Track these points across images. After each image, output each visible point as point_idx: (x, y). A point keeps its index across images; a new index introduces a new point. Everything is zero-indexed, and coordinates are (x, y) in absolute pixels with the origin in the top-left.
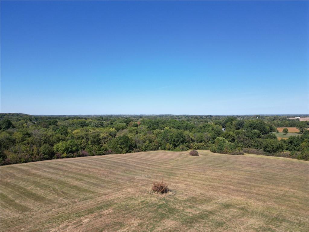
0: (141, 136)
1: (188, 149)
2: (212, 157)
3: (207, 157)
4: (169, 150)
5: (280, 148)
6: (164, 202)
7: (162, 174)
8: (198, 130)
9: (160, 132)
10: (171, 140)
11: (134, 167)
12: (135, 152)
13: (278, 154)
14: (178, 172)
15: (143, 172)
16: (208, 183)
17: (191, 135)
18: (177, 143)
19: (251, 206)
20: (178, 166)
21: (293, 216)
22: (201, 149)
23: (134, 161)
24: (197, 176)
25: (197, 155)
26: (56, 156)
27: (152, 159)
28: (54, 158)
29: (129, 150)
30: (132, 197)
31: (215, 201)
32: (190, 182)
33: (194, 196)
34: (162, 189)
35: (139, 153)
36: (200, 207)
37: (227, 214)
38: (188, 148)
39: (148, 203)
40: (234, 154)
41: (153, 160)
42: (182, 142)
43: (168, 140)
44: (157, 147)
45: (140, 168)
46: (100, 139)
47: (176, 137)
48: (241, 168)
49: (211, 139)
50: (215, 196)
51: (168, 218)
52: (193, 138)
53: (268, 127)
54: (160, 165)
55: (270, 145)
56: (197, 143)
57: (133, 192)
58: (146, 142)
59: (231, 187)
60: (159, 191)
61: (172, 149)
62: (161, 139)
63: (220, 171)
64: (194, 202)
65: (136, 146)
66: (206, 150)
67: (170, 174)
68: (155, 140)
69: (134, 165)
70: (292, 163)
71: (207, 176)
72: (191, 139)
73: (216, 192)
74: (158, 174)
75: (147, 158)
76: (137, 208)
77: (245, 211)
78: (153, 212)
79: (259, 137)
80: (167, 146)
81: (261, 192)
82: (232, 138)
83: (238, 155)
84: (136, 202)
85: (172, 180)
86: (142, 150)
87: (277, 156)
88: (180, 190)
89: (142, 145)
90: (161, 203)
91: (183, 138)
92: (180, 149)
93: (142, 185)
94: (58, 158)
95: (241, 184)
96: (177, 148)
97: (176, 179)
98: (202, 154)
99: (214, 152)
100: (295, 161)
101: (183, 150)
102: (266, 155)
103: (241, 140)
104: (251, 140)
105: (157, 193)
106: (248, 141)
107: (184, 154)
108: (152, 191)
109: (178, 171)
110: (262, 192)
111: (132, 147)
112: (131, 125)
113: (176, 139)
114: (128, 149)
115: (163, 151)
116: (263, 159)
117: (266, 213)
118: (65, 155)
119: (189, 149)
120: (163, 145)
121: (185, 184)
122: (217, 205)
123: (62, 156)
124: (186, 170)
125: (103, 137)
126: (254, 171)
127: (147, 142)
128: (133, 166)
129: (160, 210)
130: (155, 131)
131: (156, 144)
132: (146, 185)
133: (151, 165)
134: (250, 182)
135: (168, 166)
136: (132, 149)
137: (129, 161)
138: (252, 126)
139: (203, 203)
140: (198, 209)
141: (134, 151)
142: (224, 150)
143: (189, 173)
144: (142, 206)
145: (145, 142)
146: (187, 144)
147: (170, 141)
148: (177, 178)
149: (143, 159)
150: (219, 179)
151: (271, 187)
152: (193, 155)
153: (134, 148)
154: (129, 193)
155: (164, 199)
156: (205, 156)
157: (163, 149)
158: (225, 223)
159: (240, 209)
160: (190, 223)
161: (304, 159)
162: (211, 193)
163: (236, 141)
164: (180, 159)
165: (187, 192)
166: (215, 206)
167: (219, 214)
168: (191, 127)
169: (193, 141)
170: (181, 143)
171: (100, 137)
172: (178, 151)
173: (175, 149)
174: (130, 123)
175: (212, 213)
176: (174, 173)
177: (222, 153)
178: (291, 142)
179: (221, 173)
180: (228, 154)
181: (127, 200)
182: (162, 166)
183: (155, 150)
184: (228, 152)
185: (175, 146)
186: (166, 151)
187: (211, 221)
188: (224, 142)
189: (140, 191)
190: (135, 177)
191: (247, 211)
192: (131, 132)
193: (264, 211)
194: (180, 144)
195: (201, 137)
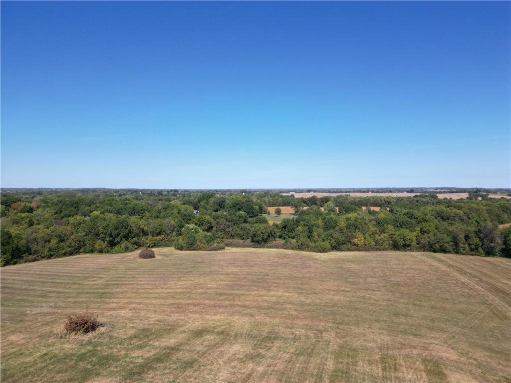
0: (41, 231)
1: (136, 249)
2: (177, 257)
3: (169, 258)
4: (101, 251)
5: (272, 235)
6: (89, 348)
7: (86, 298)
8: (154, 215)
9: (81, 221)
10: (105, 234)
11: (24, 291)
12: (26, 262)
13: (269, 245)
14: (117, 290)
15: (44, 299)
16: (170, 301)
17: (142, 223)
18: (116, 240)
19: (234, 326)
20: (119, 279)
21: (287, 330)
22: (160, 246)
23: (25, 279)
24: (151, 292)
25: (152, 256)
27: (66, 271)
29: (11, 260)
30: (20, 350)
31: (181, 329)
32: (139, 303)
33: (146, 327)
34: (87, 326)
35: (36, 262)
36: (156, 344)
37: (199, 345)
38: (136, 247)
39: (55, 356)
40: (211, 250)
41: (68, 275)
42: (126, 237)
43: (98, 235)
44: (76, 249)
45: (40, 292)
47: (115, 229)
48: (221, 270)
49: (176, 229)
50: (182, 320)
51: (98, 375)
52: (145, 228)
53: (257, 207)
54: (81, 282)
55: (259, 232)
56: (153, 236)
57: (23, 341)
58: (51, 241)
59: (207, 302)
60: (80, 330)
61: (106, 249)
62: (84, 234)
63: (189, 278)
64: (147, 336)
65: (28, 251)
66: (168, 246)
67: (103, 295)
68: (72, 237)
69: (25, 287)
70: (286, 256)
71: (169, 290)
72: (143, 230)
73: (182, 314)
74: (77, 299)
75: (54, 270)
76: (32, 369)
77: (226, 336)
78: (66, 370)
79: (245, 222)
80: (96, 246)
81: (247, 303)
82: (209, 224)
83: (216, 251)
84: (29, 359)
85: (106, 306)
86: (43, 258)
87: (267, 248)
88: (121, 321)
89: (43, 247)
90: (83, 351)
91: (127, 229)
92: (122, 249)
93: (42, 325)
95: (220, 294)
96: (117, 248)
97: (114, 302)
98: (160, 255)
99: (181, 249)
100: (290, 253)
101: (127, 250)
102: (254, 248)
103: (221, 227)
104: (235, 227)
105: (76, 334)
106: (230, 229)
107: (129, 257)
108: (66, 331)
109: (117, 288)
110: (249, 302)
111: (20, 251)
112: (17, 209)
113: (115, 233)
114: (11, 257)
115: (88, 255)
116: (251, 253)
117: (254, 332)
119: (139, 247)
120: (88, 245)
121: (130, 310)
122: (184, 335)
124: (132, 284)
126: (239, 273)
127: (54, 241)
128: (21, 290)
129: (82, 364)
130: (72, 220)
131: (73, 244)
132: (52, 322)
133: (62, 283)
134: (234, 290)
135: (97, 282)
136: (21, 257)
137: (11, 282)
138: (237, 206)
139: (161, 336)
140: (154, 347)
141: (24, 260)
142: (196, 245)
143: (138, 289)
144: (43, 365)
145: (49, 241)
146: (135, 239)
147: (102, 236)
148: (115, 300)
149: (45, 275)
150: (188, 293)
151: (261, 293)
152: (144, 258)
153: (24, 255)
154: (12, 344)
155: (90, 343)
156: (167, 256)
157: (88, 252)
158: (196, 360)
159: (218, 333)
160: (139, 374)
161: (300, 249)
162: (175, 317)
163: (215, 229)
164: (121, 266)
165: (134, 323)
166: (181, 336)
167: (188, 348)
168: (142, 210)
169: (145, 233)
170: (124, 239)
172: (117, 252)
173: (113, 250)
174: (13, 205)
175: (175, 349)
176: (110, 293)
177: (193, 250)
178: (285, 227)
179: (190, 282)
180: (203, 250)
181: (7, 360)
182: (86, 283)
183: (71, 254)
184: (203, 246)
185: (112, 244)
186: (96, 255)
187: (175, 363)
188: (197, 232)
189: (39, 336)
190: (27, 311)
191: (228, 335)
192: (16, 222)
193: (251, 331)
194: (121, 240)
195: (160, 225)
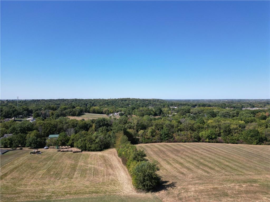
26: (201, 140)
28: (201, 142)
46: (231, 129)
94: (203, 142)
118: (207, 140)
123: (205, 141)
125: (234, 128)
171: (230, 128)
